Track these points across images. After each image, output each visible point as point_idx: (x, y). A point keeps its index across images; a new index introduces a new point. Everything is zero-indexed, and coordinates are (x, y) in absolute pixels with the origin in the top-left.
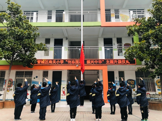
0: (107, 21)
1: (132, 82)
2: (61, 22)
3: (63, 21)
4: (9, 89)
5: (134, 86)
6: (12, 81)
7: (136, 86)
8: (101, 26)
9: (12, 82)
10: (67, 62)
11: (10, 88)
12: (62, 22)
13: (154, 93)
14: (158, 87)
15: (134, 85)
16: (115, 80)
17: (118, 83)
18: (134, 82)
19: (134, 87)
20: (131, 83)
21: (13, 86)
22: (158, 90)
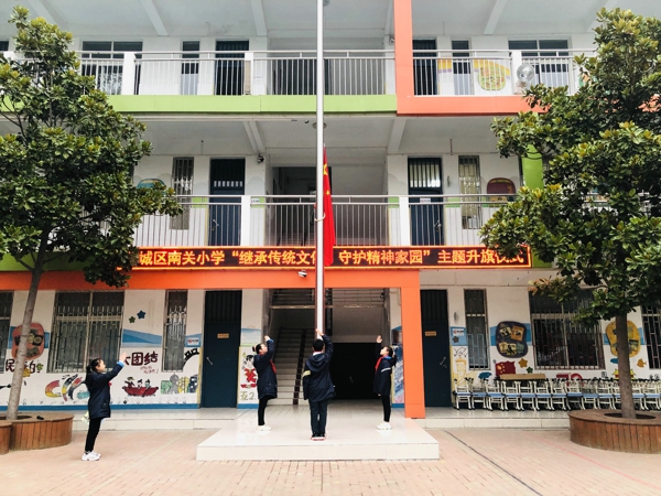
0: (419, 94)
1: (514, 333)
2: (237, 97)
3: (245, 89)
4: (28, 364)
5: (522, 346)
6: (40, 333)
7: (531, 349)
8: (395, 112)
9: (42, 337)
11: (36, 362)
12: (240, 94)
13: (597, 373)
14: (614, 349)
15: (524, 342)
16: (452, 323)
17: (463, 334)
18: (522, 332)
19: (525, 352)
20: (513, 337)
21: (46, 351)
22: (613, 361)
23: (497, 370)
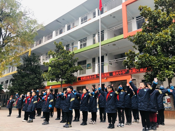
0: (129, 32)
8: (123, 38)
23: (167, 101)
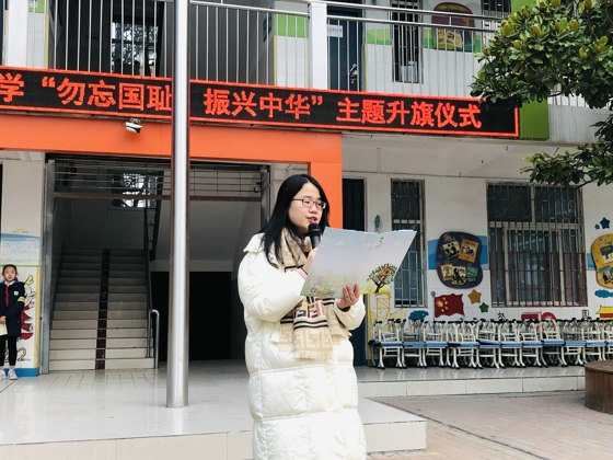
1: (465, 250)
5: (474, 271)
7: (487, 274)
10: (54, 90)
13: (576, 312)
14: (600, 276)
19: (478, 280)
20: (462, 256)
22: (598, 293)
